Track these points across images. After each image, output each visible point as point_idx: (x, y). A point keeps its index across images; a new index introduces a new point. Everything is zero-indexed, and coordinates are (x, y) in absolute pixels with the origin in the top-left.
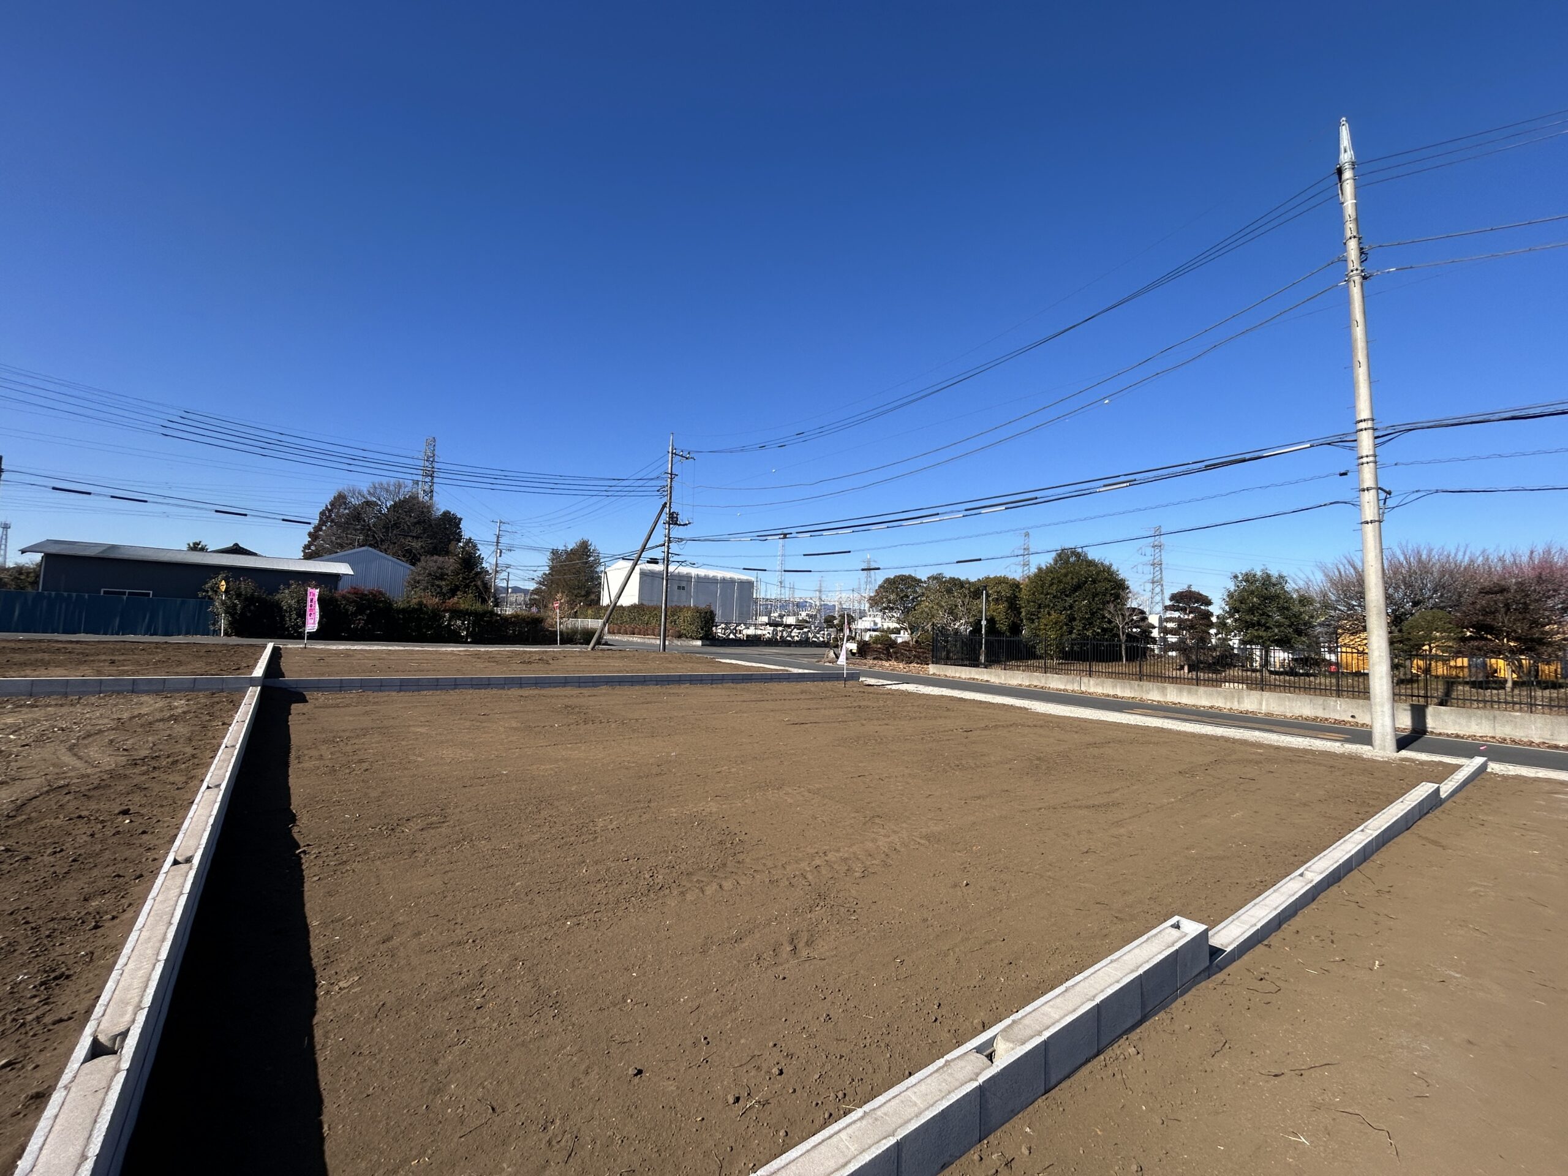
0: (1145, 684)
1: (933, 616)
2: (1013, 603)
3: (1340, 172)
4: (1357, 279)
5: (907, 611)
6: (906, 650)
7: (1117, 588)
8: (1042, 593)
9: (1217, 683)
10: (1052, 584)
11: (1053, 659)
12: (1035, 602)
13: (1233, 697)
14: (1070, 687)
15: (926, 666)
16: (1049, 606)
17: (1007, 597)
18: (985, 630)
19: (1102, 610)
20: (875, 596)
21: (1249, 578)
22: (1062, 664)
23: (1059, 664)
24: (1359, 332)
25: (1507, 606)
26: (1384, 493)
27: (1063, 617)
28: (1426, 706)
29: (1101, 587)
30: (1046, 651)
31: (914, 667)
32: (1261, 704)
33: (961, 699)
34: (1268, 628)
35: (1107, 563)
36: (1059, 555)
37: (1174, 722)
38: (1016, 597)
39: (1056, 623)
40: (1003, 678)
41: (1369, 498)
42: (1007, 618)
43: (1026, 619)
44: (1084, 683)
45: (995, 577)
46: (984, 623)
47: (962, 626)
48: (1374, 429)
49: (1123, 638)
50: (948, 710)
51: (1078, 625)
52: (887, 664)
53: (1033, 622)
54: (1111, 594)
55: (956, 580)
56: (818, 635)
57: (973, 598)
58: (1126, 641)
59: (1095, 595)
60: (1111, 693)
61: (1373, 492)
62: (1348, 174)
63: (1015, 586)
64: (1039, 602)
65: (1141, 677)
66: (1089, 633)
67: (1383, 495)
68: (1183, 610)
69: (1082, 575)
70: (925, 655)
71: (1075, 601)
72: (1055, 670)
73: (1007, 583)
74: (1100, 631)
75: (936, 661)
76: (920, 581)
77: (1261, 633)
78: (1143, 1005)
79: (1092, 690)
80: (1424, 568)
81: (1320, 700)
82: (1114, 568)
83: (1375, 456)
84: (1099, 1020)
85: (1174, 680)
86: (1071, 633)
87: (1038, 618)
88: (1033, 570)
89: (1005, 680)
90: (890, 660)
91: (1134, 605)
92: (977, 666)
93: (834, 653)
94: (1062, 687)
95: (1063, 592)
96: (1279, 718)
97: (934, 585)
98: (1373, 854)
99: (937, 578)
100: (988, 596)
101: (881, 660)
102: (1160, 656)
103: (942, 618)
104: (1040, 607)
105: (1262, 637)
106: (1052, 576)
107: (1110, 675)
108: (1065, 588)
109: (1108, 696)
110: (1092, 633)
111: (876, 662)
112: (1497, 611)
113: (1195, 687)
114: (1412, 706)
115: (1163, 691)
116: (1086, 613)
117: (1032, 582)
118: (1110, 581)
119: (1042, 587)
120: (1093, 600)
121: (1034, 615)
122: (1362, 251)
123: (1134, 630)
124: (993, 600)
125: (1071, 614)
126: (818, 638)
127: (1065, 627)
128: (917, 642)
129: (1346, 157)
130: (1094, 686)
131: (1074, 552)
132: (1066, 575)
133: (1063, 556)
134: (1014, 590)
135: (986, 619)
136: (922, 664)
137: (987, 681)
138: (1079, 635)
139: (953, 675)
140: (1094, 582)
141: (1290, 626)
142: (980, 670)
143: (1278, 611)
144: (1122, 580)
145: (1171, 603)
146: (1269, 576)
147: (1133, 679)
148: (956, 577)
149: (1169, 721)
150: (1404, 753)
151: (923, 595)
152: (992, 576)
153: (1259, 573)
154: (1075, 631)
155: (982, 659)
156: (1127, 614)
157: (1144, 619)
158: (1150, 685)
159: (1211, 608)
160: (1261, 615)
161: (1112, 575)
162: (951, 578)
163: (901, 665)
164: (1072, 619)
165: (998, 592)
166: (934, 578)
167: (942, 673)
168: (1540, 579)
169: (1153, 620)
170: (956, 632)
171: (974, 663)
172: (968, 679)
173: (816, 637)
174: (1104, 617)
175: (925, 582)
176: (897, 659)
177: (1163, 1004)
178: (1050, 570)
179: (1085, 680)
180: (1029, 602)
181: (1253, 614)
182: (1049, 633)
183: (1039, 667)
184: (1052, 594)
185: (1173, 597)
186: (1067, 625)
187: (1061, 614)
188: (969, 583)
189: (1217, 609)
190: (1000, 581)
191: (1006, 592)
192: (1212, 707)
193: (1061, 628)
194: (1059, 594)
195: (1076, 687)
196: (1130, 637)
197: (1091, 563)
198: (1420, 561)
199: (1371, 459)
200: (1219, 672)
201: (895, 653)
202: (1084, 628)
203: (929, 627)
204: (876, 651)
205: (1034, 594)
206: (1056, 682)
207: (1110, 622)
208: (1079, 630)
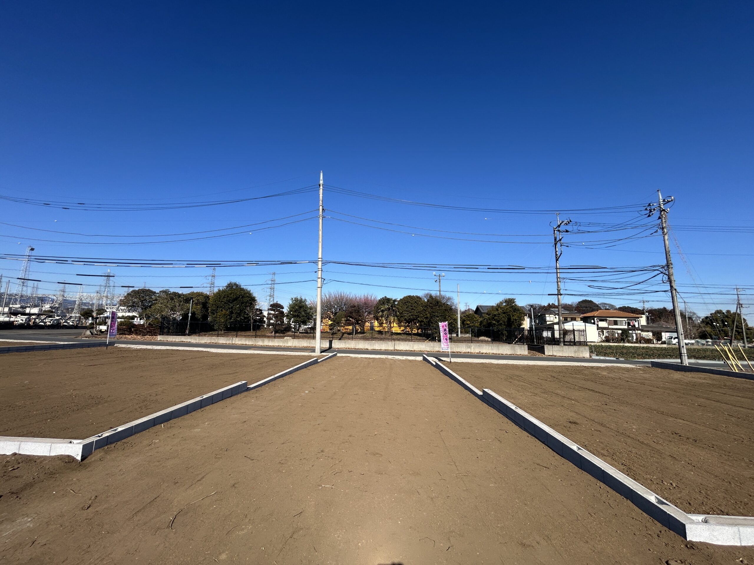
0: (258, 339)
1: (162, 311)
2: (205, 305)
3: (320, 185)
4: (321, 218)
5: (145, 308)
6: (143, 329)
7: (252, 300)
8: (219, 301)
9: (283, 337)
10: (224, 297)
11: (222, 331)
12: (215, 305)
13: (285, 342)
14: (228, 342)
15: (155, 337)
16: (222, 307)
17: (202, 302)
18: (190, 318)
19: (245, 309)
20: (124, 299)
21: (296, 300)
22: (225, 333)
23: (224, 333)
24: (321, 233)
25: (355, 311)
26: (323, 279)
27: (227, 312)
28: (332, 340)
29: (246, 299)
30: (219, 327)
31: (148, 338)
32: (293, 343)
33: (177, 350)
34: (300, 317)
35: (249, 290)
36: (229, 285)
37: (264, 351)
38: (207, 302)
39: (224, 315)
40: (198, 340)
41: (319, 280)
42: (201, 312)
43: (211, 313)
44: (234, 340)
45: (197, 292)
46: (190, 315)
47: (178, 316)
48: (322, 261)
49: (252, 321)
50: (172, 354)
51: (234, 316)
52: (129, 337)
53: (214, 314)
54: (249, 303)
55: (176, 293)
56: (68, 321)
57: (185, 303)
58: (253, 322)
59: (242, 303)
60: (244, 343)
61: (320, 279)
62: (321, 187)
63: (207, 297)
64: (218, 305)
65: (256, 336)
66: (239, 319)
67: (323, 280)
68: (274, 310)
69: (237, 294)
70: (155, 331)
71: (234, 305)
72: (222, 335)
73: (203, 296)
74: (243, 318)
75: (162, 333)
76: (155, 293)
77: (298, 319)
78: (232, 394)
79: (237, 343)
80: (342, 299)
81: (309, 341)
82: (251, 292)
83: (322, 269)
84: (223, 394)
85: (269, 337)
86: (231, 319)
87: (217, 312)
88: (216, 290)
89: (199, 340)
90: (131, 335)
91: (258, 308)
92: (185, 335)
93: (90, 332)
94: (225, 342)
95: (229, 301)
96: (298, 348)
97: (163, 295)
98: (293, 372)
99: (166, 292)
100: (193, 302)
101: (125, 334)
102: (266, 328)
103: (167, 312)
104: (218, 308)
105: (298, 320)
106: (225, 294)
107: (245, 336)
108: (230, 299)
109: (243, 344)
110: (240, 319)
111: (121, 336)
112: (353, 313)
113: (274, 339)
114: (330, 340)
115: (263, 341)
116: (238, 310)
117: (215, 296)
118: (249, 297)
119: (220, 298)
120: (242, 305)
121: (215, 311)
122: (323, 210)
123: (257, 318)
124: (195, 303)
125: (231, 311)
126: (68, 323)
127: (228, 317)
128: (149, 324)
129: (321, 182)
130: (238, 341)
131: (236, 284)
132: (231, 294)
133: (230, 286)
134: (206, 299)
135: (191, 313)
136: (152, 336)
137: (190, 342)
138: (234, 320)
139: (171, 340)
140: (243, 297)
141: (306, 317)
142: (186, 337)
143: (304, 311)
144: (254, 297)
145: (270, 308)
146: (302, 299)
147: (253, 337)
148: (176, 292)
149: (263, 351)
150: (322, 354)
151: (156, 300)
152: (195, 292)
153: (299, 298)
154: (232, 318)
155: (187, 332)
156: (254, 311)
157: (262, 313)
158: (259, 339)
159: (283, 310)
160: (298, 313)
161: (250, 295)
162: (173, 292)
163: (139, 337)
164: (232, 313)
165: (198, 300)
166: (163, 292)
167: (165, 340)
168: (365, 303)
169: (265, 313)
170: (174, 319)
171: (183, 334)
172: (180, 341)
173: (67, 323)
174: (245, 312)
175: (158, 293)
176: (137, 334)
177: (237, 394)
178: (223, 291)
179: (234, 339)
180: (213, 305)
181: (296, 312)
182: (221, 319)
183: (215, 334)
184: (224, 302)
185: (271, 306)
186: (229, 315)
187: (227, 311)
188: (183, 295)
189: (285, 310)
190: (199, 294)
191: (202, 300)
192: (278, 346)
193: (227, 317)
194: (227, 302)
195: (230, 342)
196: (255, 321)
197: (243, 290)
198: (341, 296)
199: (321, 269)
200: (284, 333)
201: (135, 330)
202: (237, 317)
203: (158, 316)
204: (122, 330)
205: (215, 301)
206: (222, 340)
207: (247, 314)
208: (234, 318)
